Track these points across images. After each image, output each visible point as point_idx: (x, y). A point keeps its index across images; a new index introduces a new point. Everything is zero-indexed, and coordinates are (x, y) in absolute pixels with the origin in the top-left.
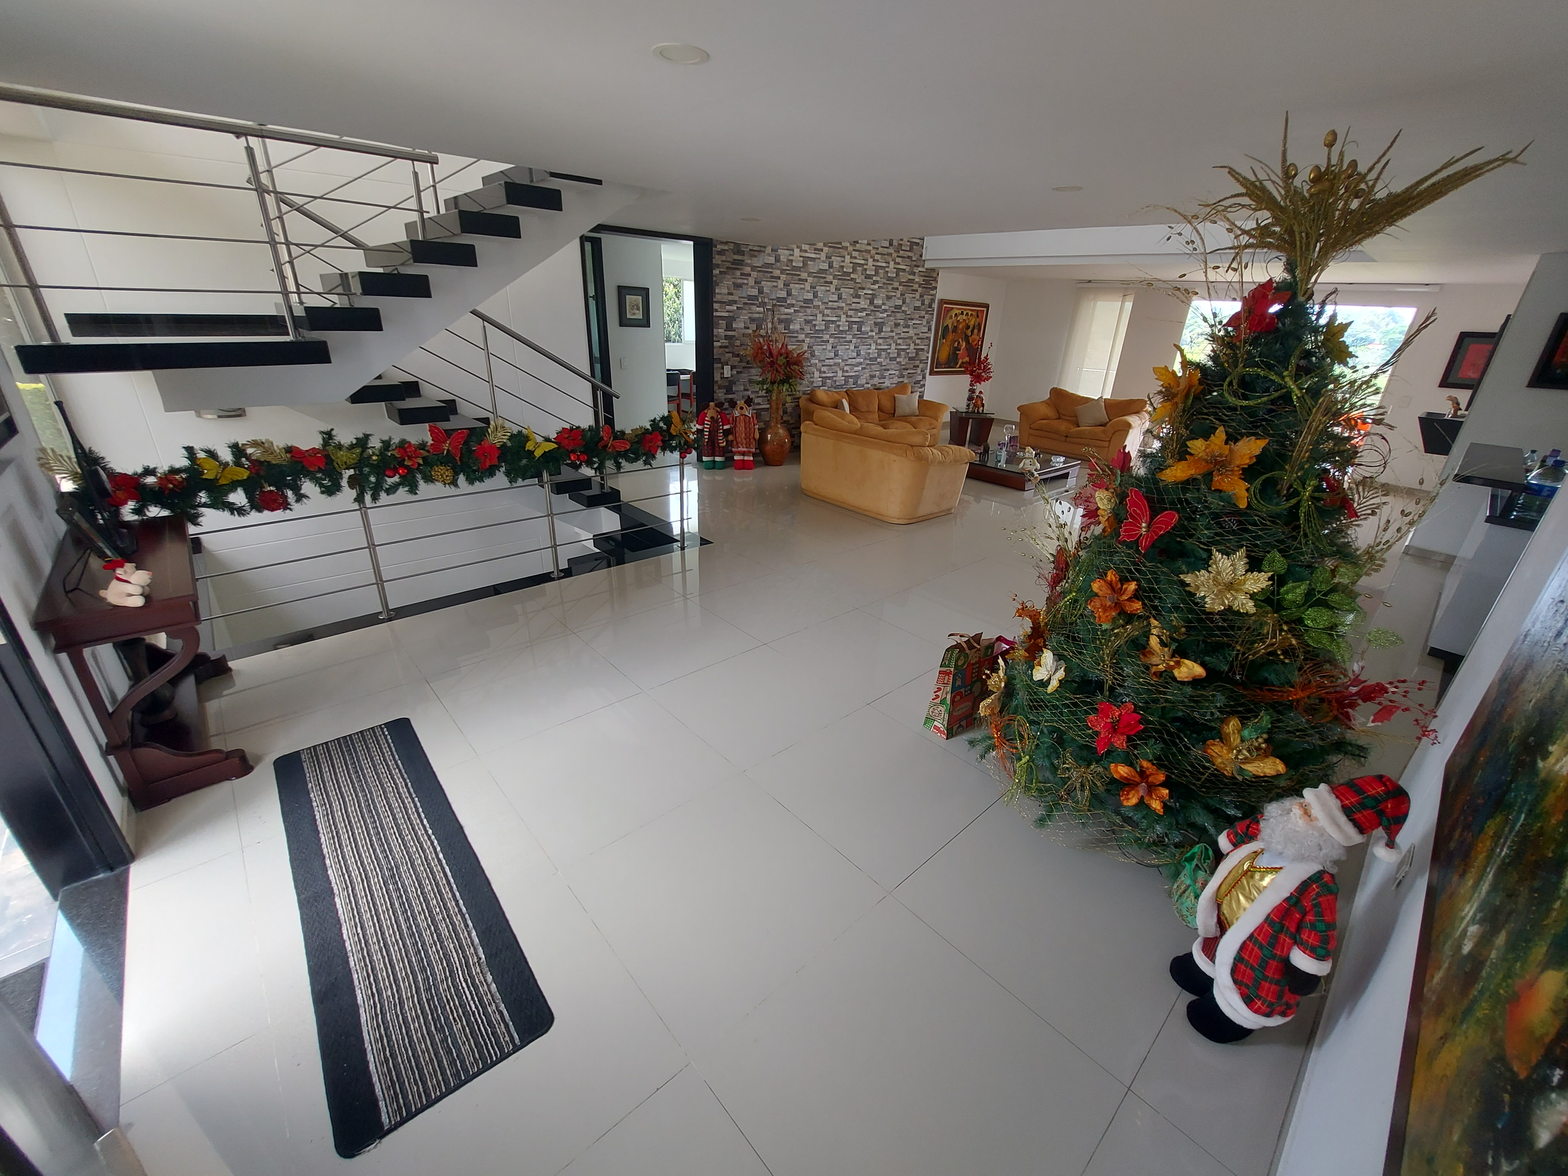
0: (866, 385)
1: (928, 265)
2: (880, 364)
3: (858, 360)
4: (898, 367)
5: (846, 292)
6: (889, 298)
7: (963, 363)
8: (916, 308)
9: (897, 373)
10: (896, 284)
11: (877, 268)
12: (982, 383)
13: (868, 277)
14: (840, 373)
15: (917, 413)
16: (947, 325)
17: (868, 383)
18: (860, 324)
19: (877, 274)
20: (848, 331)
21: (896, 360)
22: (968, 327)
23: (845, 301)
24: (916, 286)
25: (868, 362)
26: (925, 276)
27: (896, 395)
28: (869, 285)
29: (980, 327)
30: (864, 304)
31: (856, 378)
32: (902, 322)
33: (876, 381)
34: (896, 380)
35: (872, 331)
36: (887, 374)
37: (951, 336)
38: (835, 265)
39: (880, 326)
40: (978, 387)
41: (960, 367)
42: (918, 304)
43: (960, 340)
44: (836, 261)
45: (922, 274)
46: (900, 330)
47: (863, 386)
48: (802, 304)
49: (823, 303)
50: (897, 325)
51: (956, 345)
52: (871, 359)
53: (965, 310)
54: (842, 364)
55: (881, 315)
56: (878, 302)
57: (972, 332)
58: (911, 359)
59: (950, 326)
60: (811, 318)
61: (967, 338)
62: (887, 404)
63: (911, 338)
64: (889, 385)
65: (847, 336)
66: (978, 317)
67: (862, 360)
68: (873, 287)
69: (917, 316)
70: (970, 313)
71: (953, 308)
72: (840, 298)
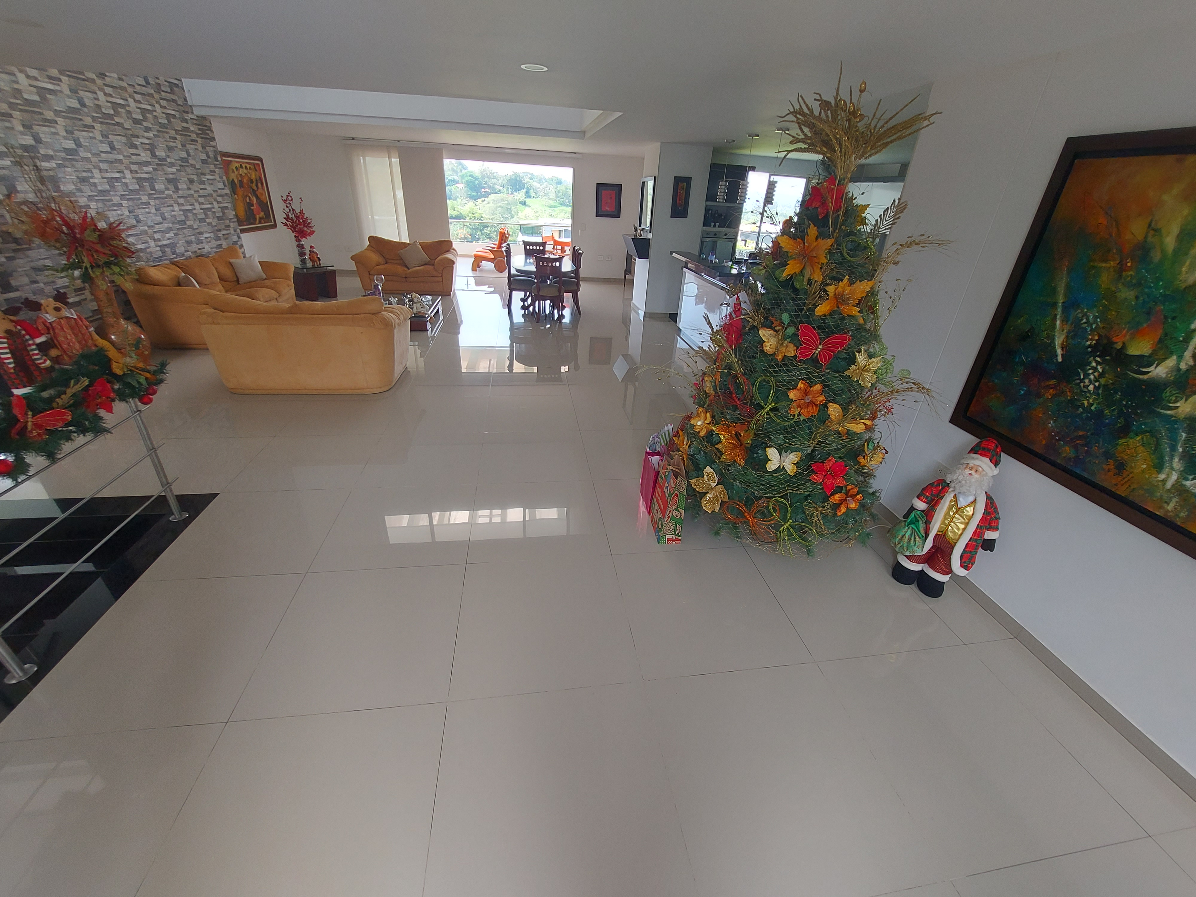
0: (186, 254)
1: (197, 112)
2: (190, 227)
3: (166, 225)
4: (209, 228)
5: (118, 141)
6: (170, 149)
7: (260, 218)
8: (204, 162)
9: (211, 235)
10: (173, 133)
11: (144, 111)
12: (308, 237)
13: (136, 122)
14: (152, 244)
15: (264, 276)
16: (233, 180)
17: (187, 251)
18: (151, 181)
19: (145, 119)
20: (139, 190)
21: (205, 222)
22: (252, 182)
23: (120, 152)
24: (194, 136)
25: (178, 226)
26: (198, 125)
27: (231, 260)
28: (141, 133)
29: (261, 181)
30: (145, 156)
31: (172, 246)
32: (195, 177)
33: (194, 247)
34: (214, 243)
35: (167, 189)
36: (202, 238)
37: (240, 191)
38: (87, 102)
39: (173, 182)
40: (306, 242)
41: (260, 223)
42: (204, 156)
43: (250, 195)
44: (87, 97)
45: (195, 122)
46: (196, 186)
47: (183, 255)
48: (63, 155)
49: (94, 154)
50: (191, 181)
51: (248, 201)
52: (179, 222)
53: (244, 163)
54: (150, 231)
55: (170, 170)
56: (161, 153)
57: (257, 185)
58: (219, 218)
59: (236, 181)
60: (85, 174)
61: (254, 193)
62: (227, 272)
63: (210, 195)
64: (210, 250)
65: (142, 197)
66: (256, 170)
67: (171, 225)
68: (146, 134)
69: (207, 171)
70: (248, 166)
71: (231, 161)
72: (113, 148)
